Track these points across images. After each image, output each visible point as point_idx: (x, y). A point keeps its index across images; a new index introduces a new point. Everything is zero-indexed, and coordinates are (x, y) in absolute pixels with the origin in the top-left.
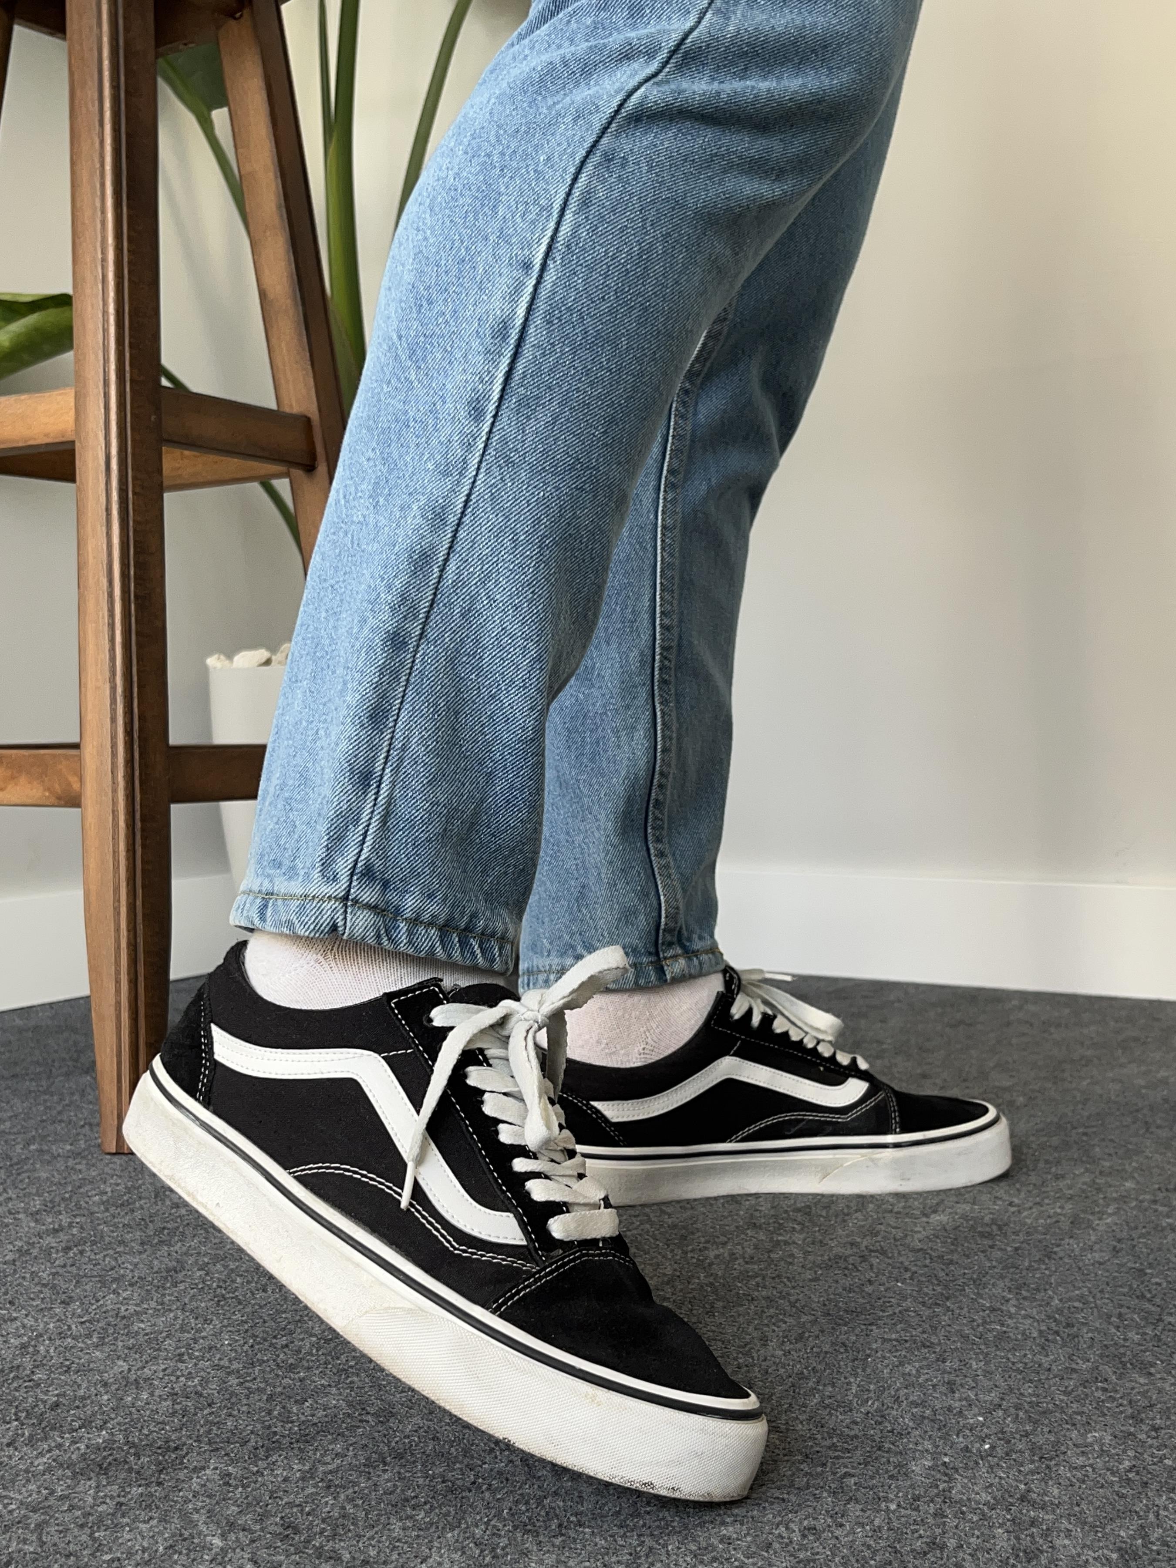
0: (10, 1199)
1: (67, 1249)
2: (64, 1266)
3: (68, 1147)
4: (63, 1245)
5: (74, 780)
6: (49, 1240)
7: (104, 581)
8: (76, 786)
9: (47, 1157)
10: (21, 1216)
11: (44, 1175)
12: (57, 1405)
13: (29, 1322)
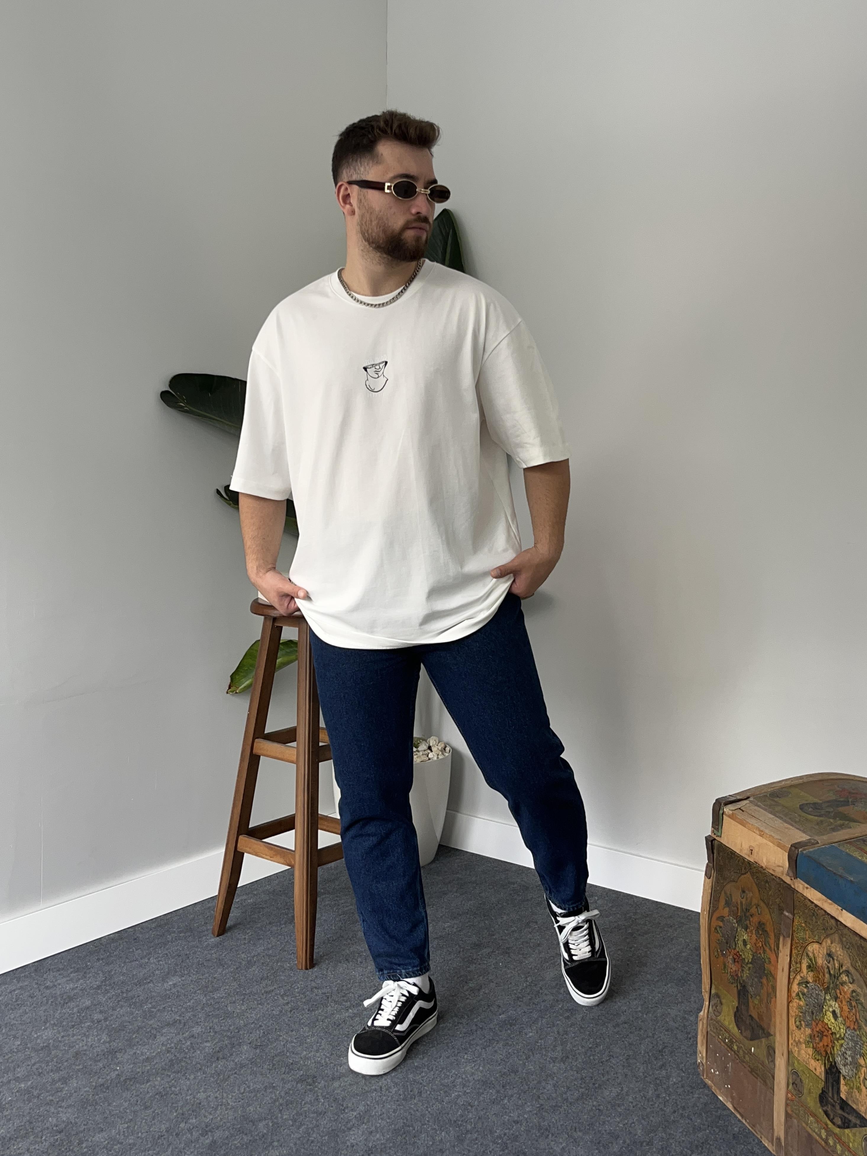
0: (275, 988)
1: (291, 1011)
2: (290, 1017)
3: (288, 965)
4: (290, 1009)
5: (292, 860)
6: (286, 1007)
7: (302, 809)
8: (293, 863)
9: (283, 969)
10: (279, 996)
11: (283, 978)
12: (292, 1064)
13: (285, 1037)
